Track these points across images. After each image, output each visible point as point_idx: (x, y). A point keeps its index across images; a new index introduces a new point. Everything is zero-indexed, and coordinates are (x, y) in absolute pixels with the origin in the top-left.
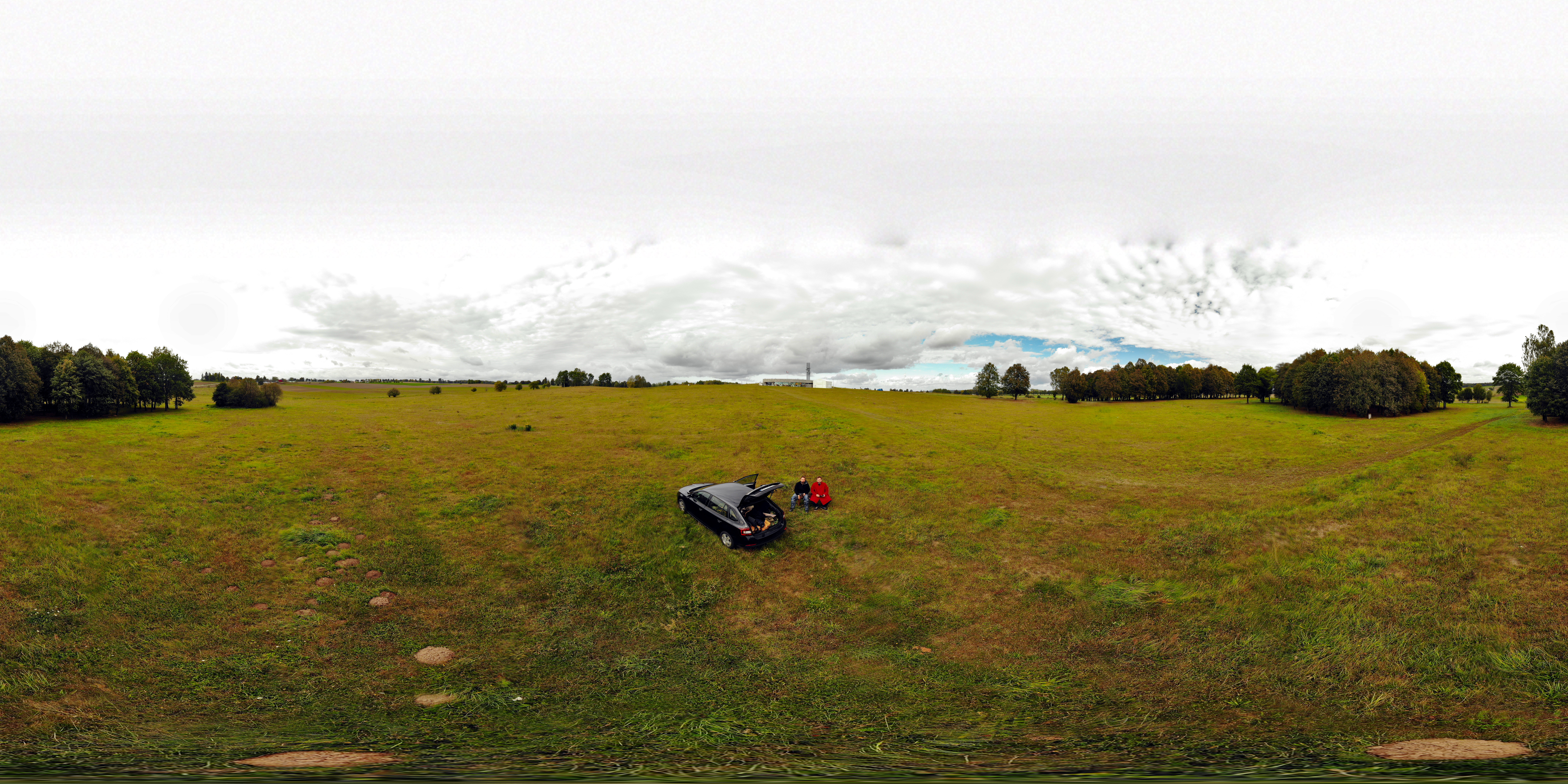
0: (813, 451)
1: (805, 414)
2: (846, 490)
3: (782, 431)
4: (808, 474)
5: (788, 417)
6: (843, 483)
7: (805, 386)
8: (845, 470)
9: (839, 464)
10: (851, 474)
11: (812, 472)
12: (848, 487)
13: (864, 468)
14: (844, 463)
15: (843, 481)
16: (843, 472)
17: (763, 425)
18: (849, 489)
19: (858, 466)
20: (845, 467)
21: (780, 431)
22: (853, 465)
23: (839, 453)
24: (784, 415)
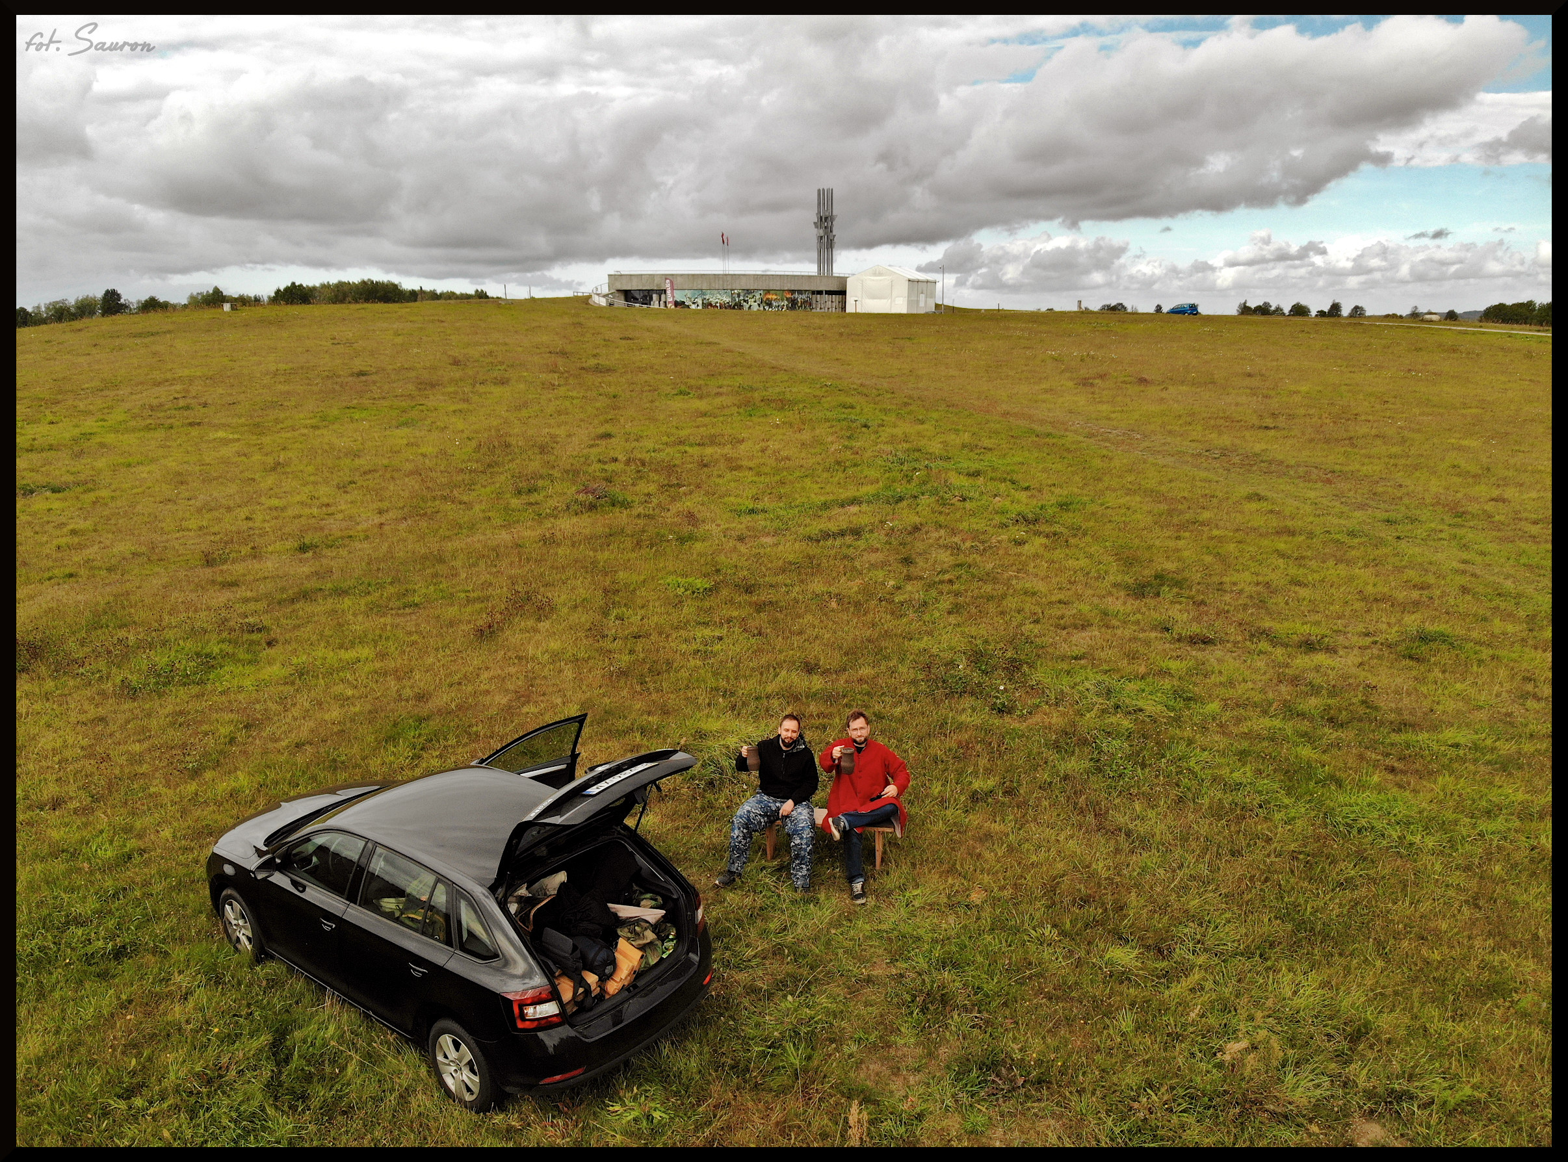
0: (839, 597)
1: (806, 436)
2: (977, 785)
3: (702, 513)
4: (813, 708)
5: (727, 450)
6: (963, 753)
7: (808, 304)
8: (976, 692)
9: (951, 664)
10: (1002, 711)
11: (829, 698)
12: (988, 772)
13: (1065, 683)
14: (977, 657)
15: (966, 746)
16: (967, 702)
17: (616, 490)
18: (991, 783)
19: (1040, 675)
20: (976, 677)
21: (691, 516)
22: (1013, 668)
23: (955, 609)
24: (713, 441)
